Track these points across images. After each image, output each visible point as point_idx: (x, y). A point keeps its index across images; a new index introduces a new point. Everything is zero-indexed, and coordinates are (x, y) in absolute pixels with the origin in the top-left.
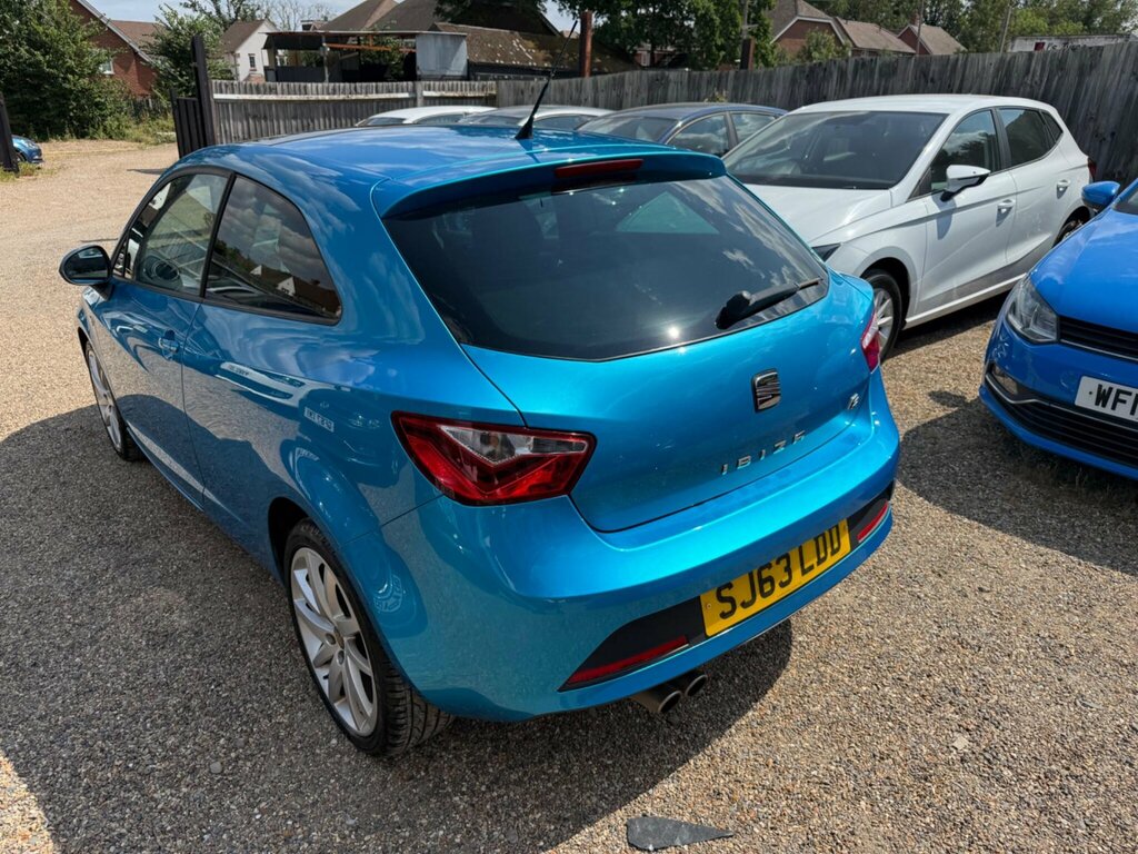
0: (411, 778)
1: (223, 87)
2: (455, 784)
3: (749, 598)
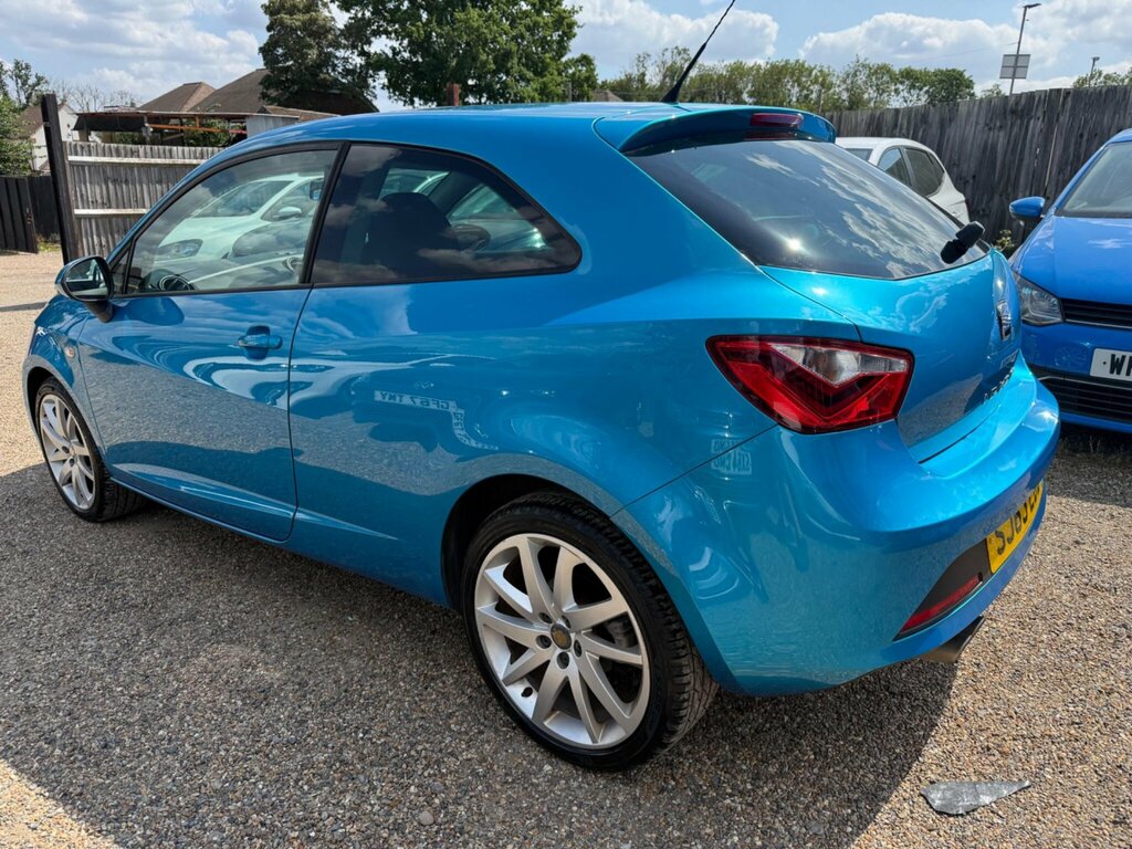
0: (662, 790)
1: (79, 149)
2: (716, 785)
3: (1011, 534)
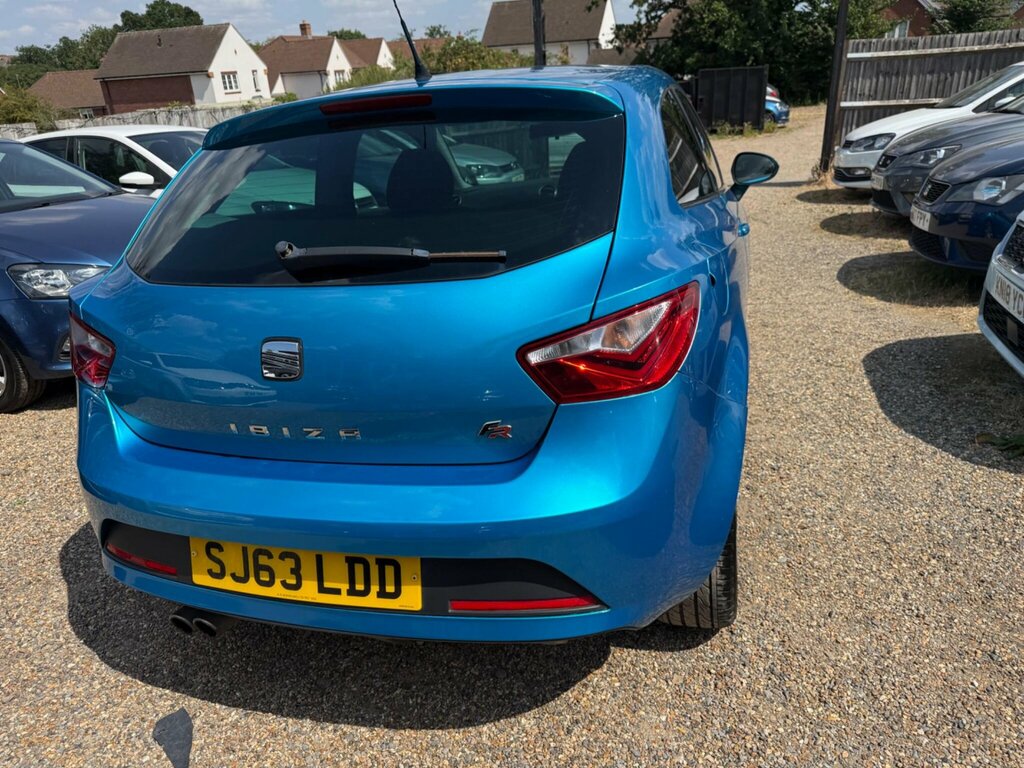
3: (241, 574)
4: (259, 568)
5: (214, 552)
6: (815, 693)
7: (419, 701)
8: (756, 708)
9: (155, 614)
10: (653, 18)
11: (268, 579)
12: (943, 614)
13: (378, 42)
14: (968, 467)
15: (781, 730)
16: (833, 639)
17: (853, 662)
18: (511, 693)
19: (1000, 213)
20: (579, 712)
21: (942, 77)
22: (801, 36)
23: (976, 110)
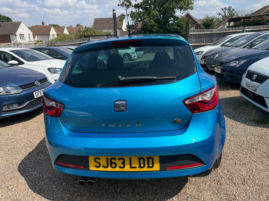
1: (192, 31)
3: (106, 165)
4: (112, 163)
5: (97, 160)
6: (241, 183)
7: (144, 197)
8: (229, 188)
9: (56, 183)
10: (136, 24)
11: (114, 166)
12: (260, 161)
13: (64, 27)
14: (249, 127)
15: (238, 192)
16: (239, 169)
17: (246, 174)
18: (167, 192)
19: (237, 69)
20: (187, 195)
21: (211, 38)
22: (172, 29)
23: (220, 46)
